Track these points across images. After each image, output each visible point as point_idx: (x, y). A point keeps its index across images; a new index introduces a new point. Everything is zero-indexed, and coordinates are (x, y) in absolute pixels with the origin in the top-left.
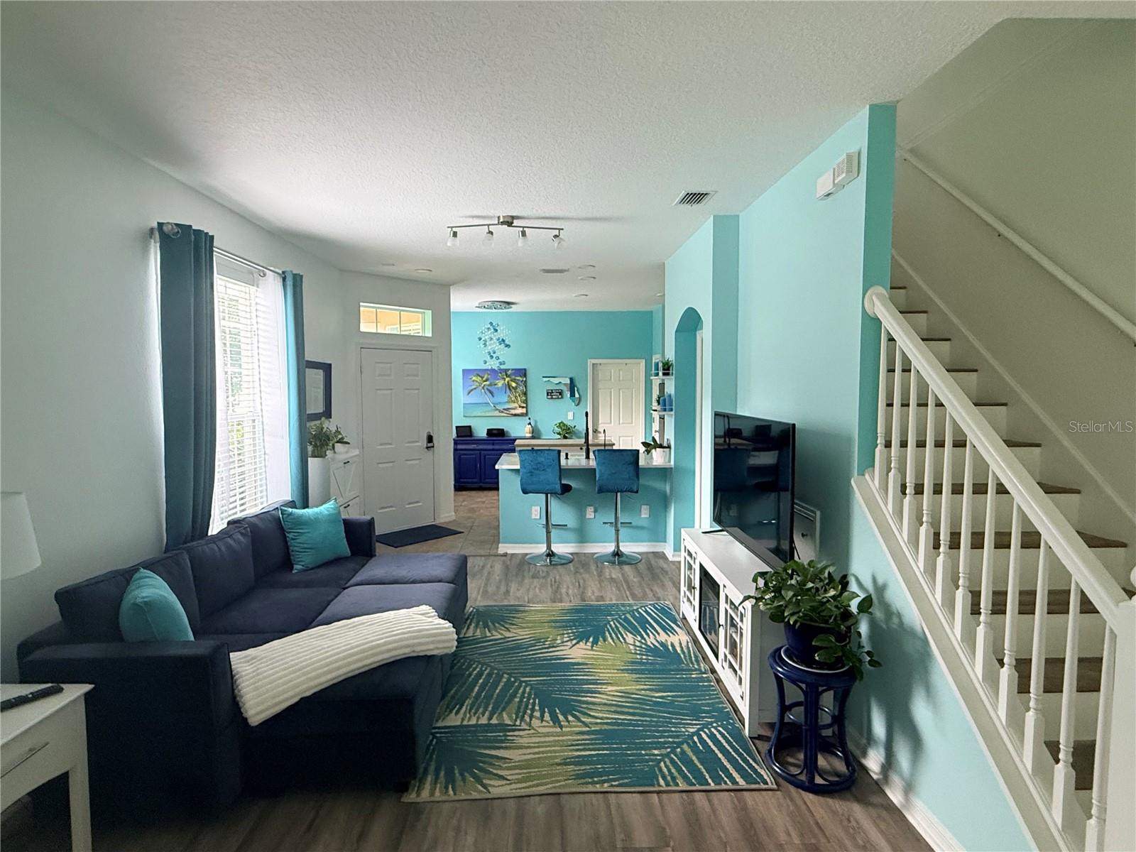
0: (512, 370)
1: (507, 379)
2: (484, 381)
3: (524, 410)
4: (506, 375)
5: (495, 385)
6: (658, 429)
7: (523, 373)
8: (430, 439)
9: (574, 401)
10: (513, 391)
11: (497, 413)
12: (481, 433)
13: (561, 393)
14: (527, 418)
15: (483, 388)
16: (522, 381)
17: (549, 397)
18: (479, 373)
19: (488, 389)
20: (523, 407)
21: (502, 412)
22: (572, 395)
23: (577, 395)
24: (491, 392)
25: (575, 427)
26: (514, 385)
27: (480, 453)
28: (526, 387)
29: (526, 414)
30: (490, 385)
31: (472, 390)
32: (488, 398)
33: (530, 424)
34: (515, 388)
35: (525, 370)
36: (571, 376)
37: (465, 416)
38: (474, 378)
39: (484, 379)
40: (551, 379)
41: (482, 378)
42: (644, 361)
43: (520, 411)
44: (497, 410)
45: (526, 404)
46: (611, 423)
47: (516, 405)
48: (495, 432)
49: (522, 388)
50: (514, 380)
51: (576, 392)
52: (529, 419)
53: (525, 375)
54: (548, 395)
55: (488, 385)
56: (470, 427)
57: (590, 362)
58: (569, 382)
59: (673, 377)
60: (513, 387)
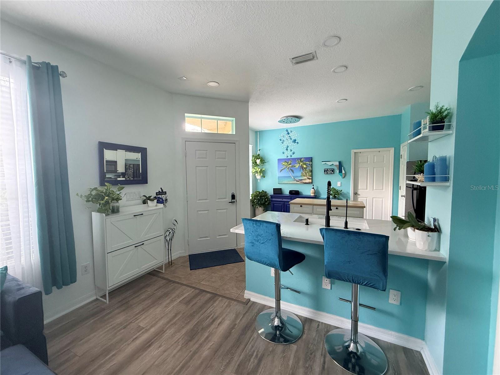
0: (304, 158)
1: (301, 164)
2: (289, 165)
3: (310, 181)
4: (301, 161)
5: (295, 167)
6: (404, 194)
7: (311, 159)
8: (233, 197)
9: (341, 176)
10: (304, 170)
11: (295, 182)
12: (286, 192)
13: (333, 171)
14: (312, 185)
15: (288, 168)
16: (309, 165)
17: (326, 173)
18: (286, 160)
19: (290, 169)
20: (310, 179)
21: (298, 181)
22: (340, 171)
23: (343, 172)
24: (292, 171)
25: (341, 191)
26: (305, 166)
27: (284, 203)
28: (312, 167)
29: (312, 183)
30: (292, 167)
31: (282, 170)
32: (290, 174)
33: (313, 188)
34: (306, 168)
35: (312, 158)
36: (340, 160)
37: (279, 183)
38: (283, 163)
39: (289, 164)
40: (327, 163)
41: (288, 163)
42: (393, 149)
43: (308, 181)
44: (296, 180)
45: (312, 177)
46: (367, 189)
47: (306, 177)
48: (294, 192)
49: (310, 168)
50: (305, 164)
51: (343, 170)
52: (313, 185)
53: (312, 161)
54: (325, 172)
55: (291, 167)
56: (281, 189)
57: (353, 151)
58: (338, 164)
59: (453, 132)
60: (304, 168)
